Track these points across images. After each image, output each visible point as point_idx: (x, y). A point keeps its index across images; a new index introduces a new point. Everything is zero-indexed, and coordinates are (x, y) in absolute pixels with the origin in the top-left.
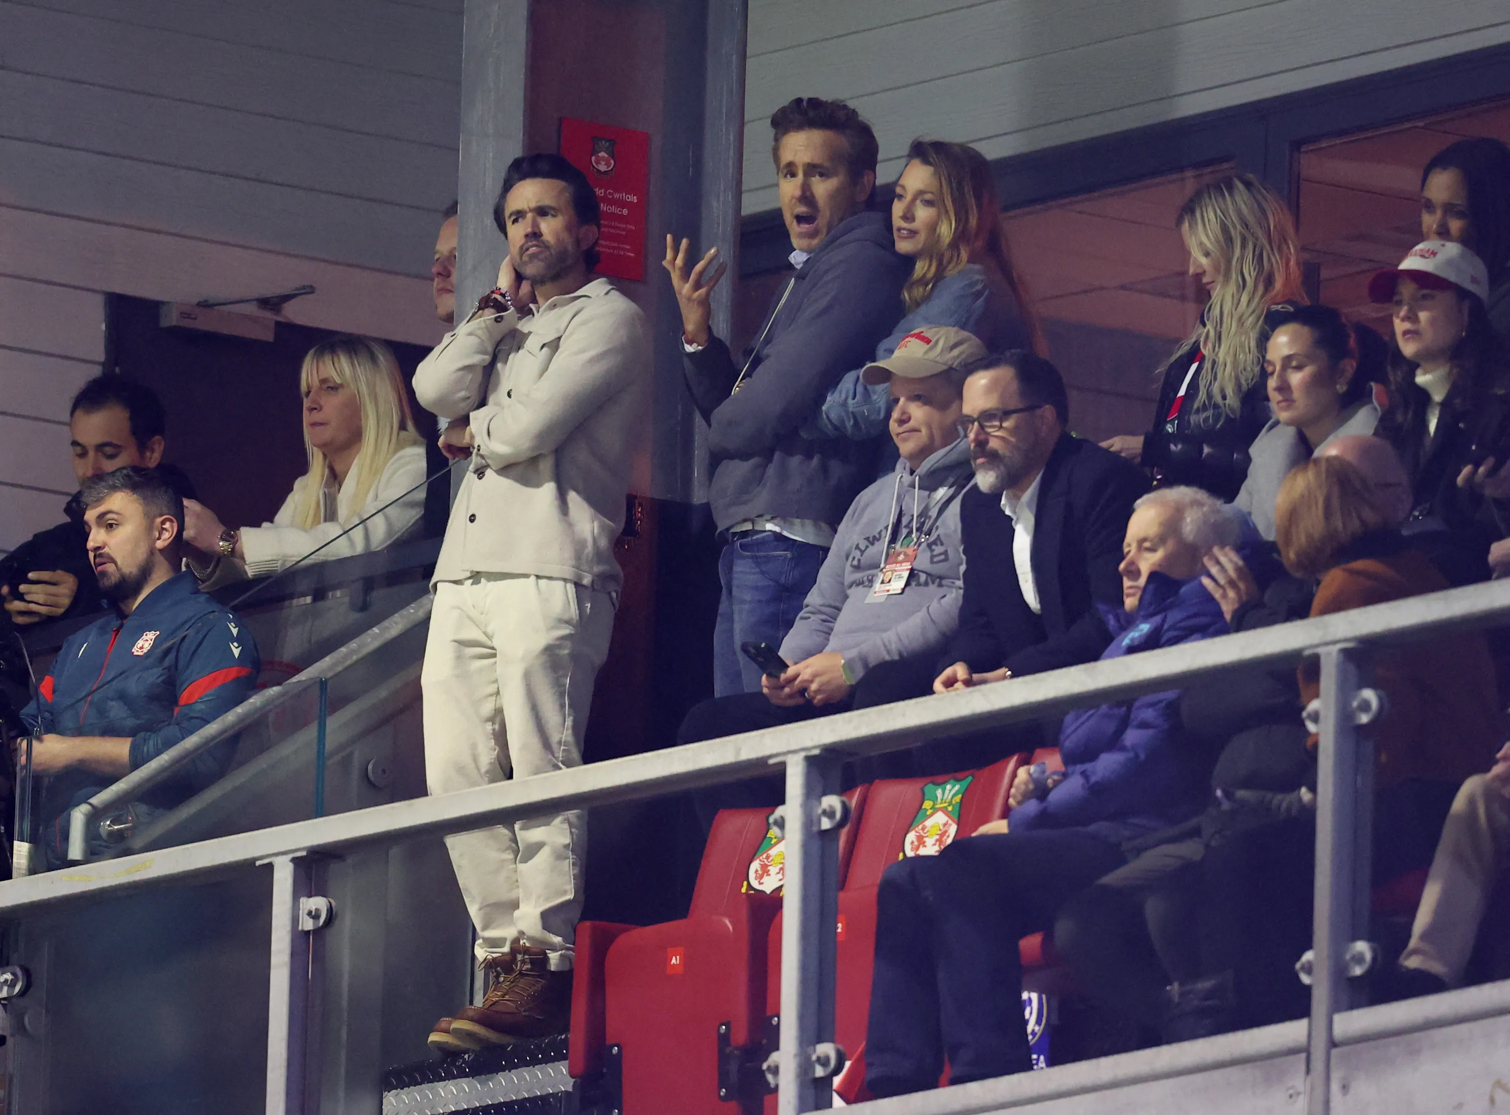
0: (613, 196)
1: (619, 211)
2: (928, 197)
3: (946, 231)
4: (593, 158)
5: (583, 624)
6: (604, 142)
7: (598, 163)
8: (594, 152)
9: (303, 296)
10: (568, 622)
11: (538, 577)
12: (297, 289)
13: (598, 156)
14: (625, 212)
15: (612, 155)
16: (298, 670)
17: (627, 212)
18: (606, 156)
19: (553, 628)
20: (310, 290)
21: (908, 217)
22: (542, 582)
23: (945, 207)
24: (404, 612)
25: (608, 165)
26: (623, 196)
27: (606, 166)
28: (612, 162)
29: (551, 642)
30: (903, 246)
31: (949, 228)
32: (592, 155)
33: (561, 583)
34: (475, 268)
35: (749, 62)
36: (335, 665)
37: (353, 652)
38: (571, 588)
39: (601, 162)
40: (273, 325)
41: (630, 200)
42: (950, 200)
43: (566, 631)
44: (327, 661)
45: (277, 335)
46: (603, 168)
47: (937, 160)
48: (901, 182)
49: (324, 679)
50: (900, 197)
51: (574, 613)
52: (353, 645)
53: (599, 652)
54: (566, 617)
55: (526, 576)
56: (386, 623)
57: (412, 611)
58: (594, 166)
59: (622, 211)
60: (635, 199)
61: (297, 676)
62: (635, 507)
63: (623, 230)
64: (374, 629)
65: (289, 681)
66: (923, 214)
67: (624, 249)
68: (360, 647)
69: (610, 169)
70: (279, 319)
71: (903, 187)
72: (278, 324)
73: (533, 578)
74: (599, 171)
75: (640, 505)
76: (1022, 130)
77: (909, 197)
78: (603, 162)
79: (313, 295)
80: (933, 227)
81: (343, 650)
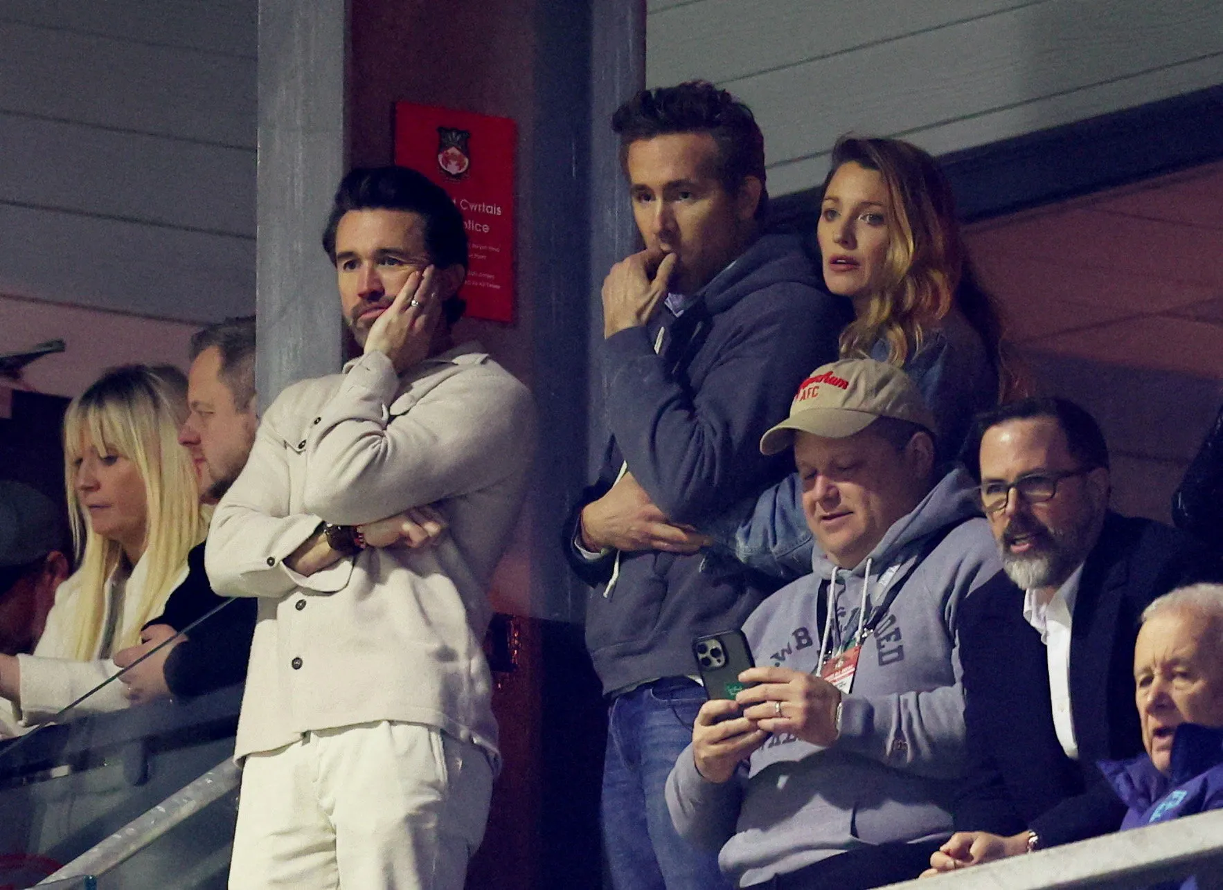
0: (469, 208)
1: (478, 227)
2: (876, 209)
3: (901, 255)
4: (440, 157)
5: (454, 786)
6: (454, 134)
7: (446, 161)
8: (442, 147)
9: (49, 356)
10: (434, 785)
11: (391, 722)
12: (40, 346)
13: (447, 153)
14: (486, 228)
15: (466, 151)
16: (56, 866)
17: (488, 229)
18: (457, 152)
19: (414, 793)
20: (58, 346)
21: (848, 239)
22: (399, 730)
23: (898, 223)
24: (198, 783)
25: (460, 165)
26: (481, 208)
27: (457, 168)
28: (466, 161)
29: (413, 812)
30: (837, 282)
31: (906, 250)
32: (439, 152)
33: (424, 731)
34: (283, 311)
35: (650, 20)
36: (105, 857)
37: (132, 839)
38: (436, 739)
39: (451, 161)
40: (8, 396)
41: (491, 212)
42: (905, 215)
43: (431, 797)
44: (95, 852)
45: (15, 410)
46: (453, 169)
47: (881, 160)
48: (828, 193)
49: (91, 878)
50: (832, 214)
51: (441, 773)
52: (130, 830)
53: (474, 829)
54: (430, 778)
55: (375, 724)
56: (174, 798)
57: (209, 781)
58: (440, 167)
59: (481, 228)
60: (499, 211)
61: (54, 875)
62: (510, 632)
63: (482, 252)
64: (158, 807)
65: (44, 881)
66: (867, 237)
67: (486, 280)
68: (140, 832)
69: (461, 171)
70: (21, 388)
71: (836, 200)
72: (16, 394)
73: (385, 725)
74: (449, 174)
75: (517, 627)
76: (1028, 102)
77: (845, 213)
78: (454, 163)
79: (62, 354)
80: (881, 252)
81: (117, 836)
